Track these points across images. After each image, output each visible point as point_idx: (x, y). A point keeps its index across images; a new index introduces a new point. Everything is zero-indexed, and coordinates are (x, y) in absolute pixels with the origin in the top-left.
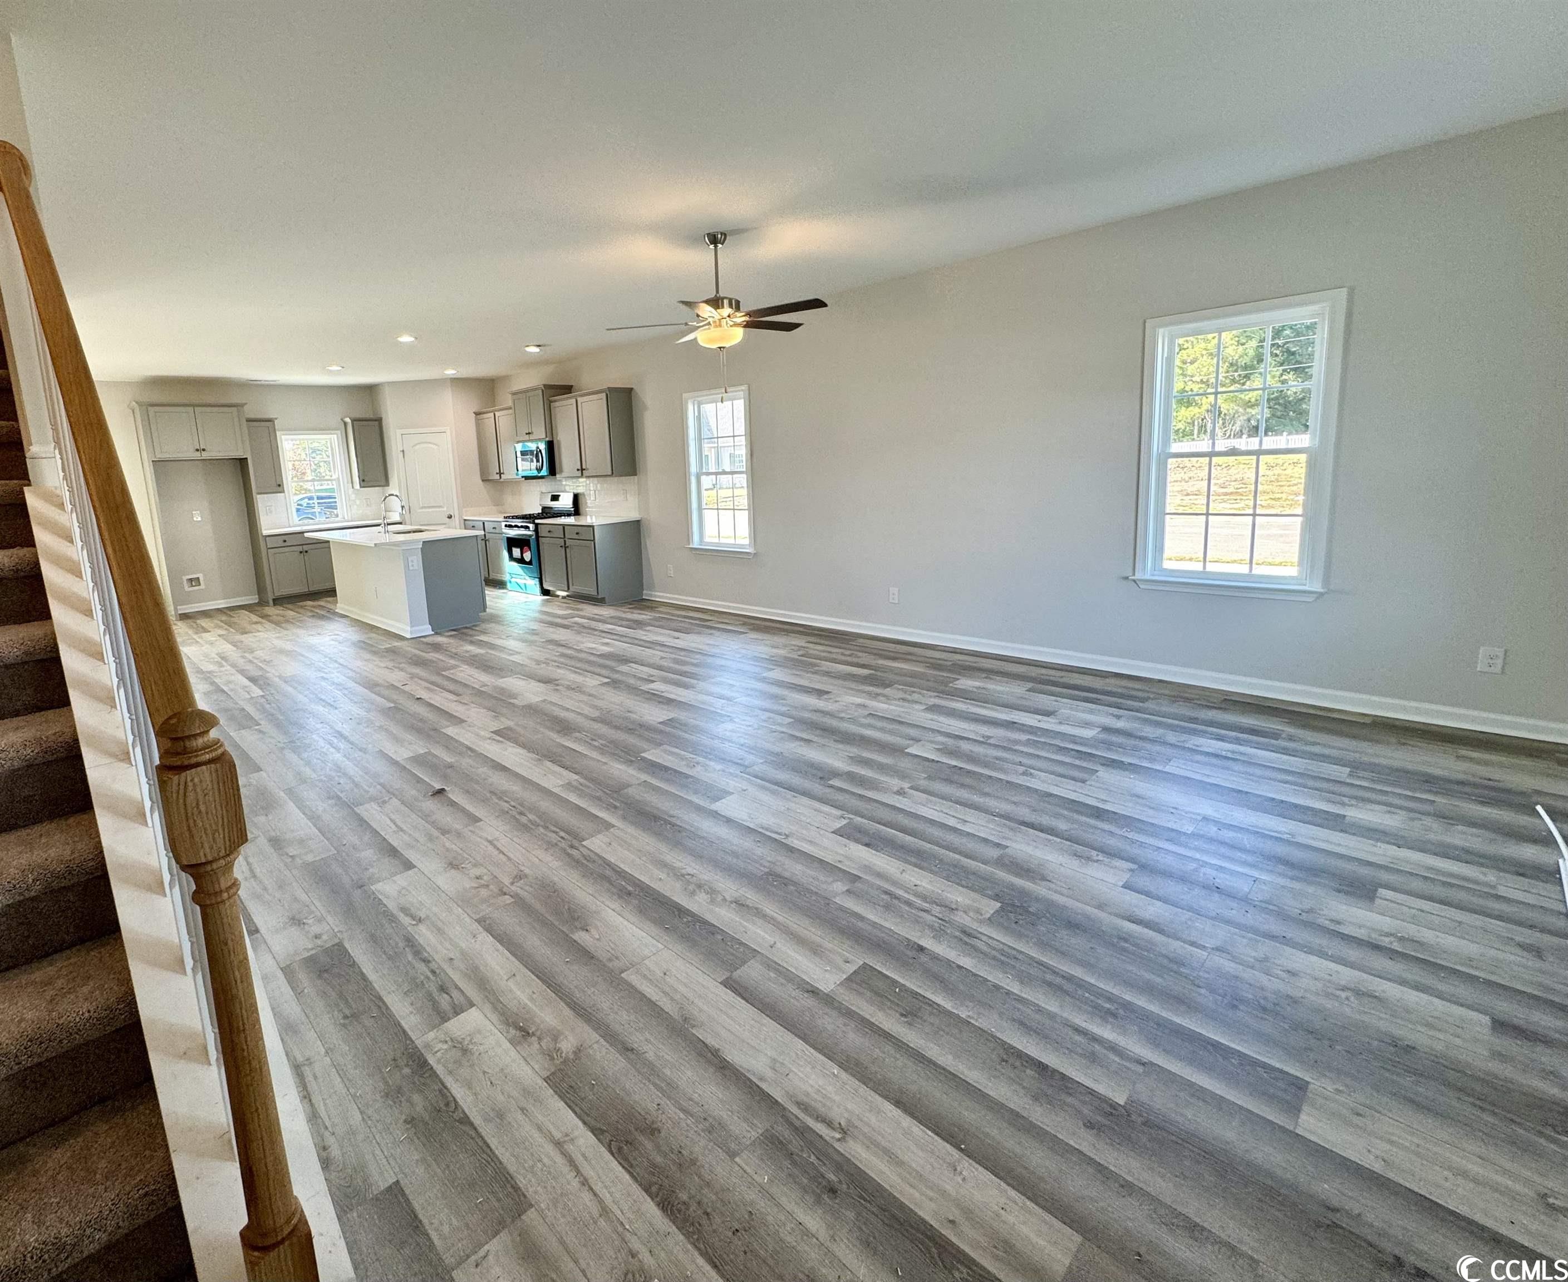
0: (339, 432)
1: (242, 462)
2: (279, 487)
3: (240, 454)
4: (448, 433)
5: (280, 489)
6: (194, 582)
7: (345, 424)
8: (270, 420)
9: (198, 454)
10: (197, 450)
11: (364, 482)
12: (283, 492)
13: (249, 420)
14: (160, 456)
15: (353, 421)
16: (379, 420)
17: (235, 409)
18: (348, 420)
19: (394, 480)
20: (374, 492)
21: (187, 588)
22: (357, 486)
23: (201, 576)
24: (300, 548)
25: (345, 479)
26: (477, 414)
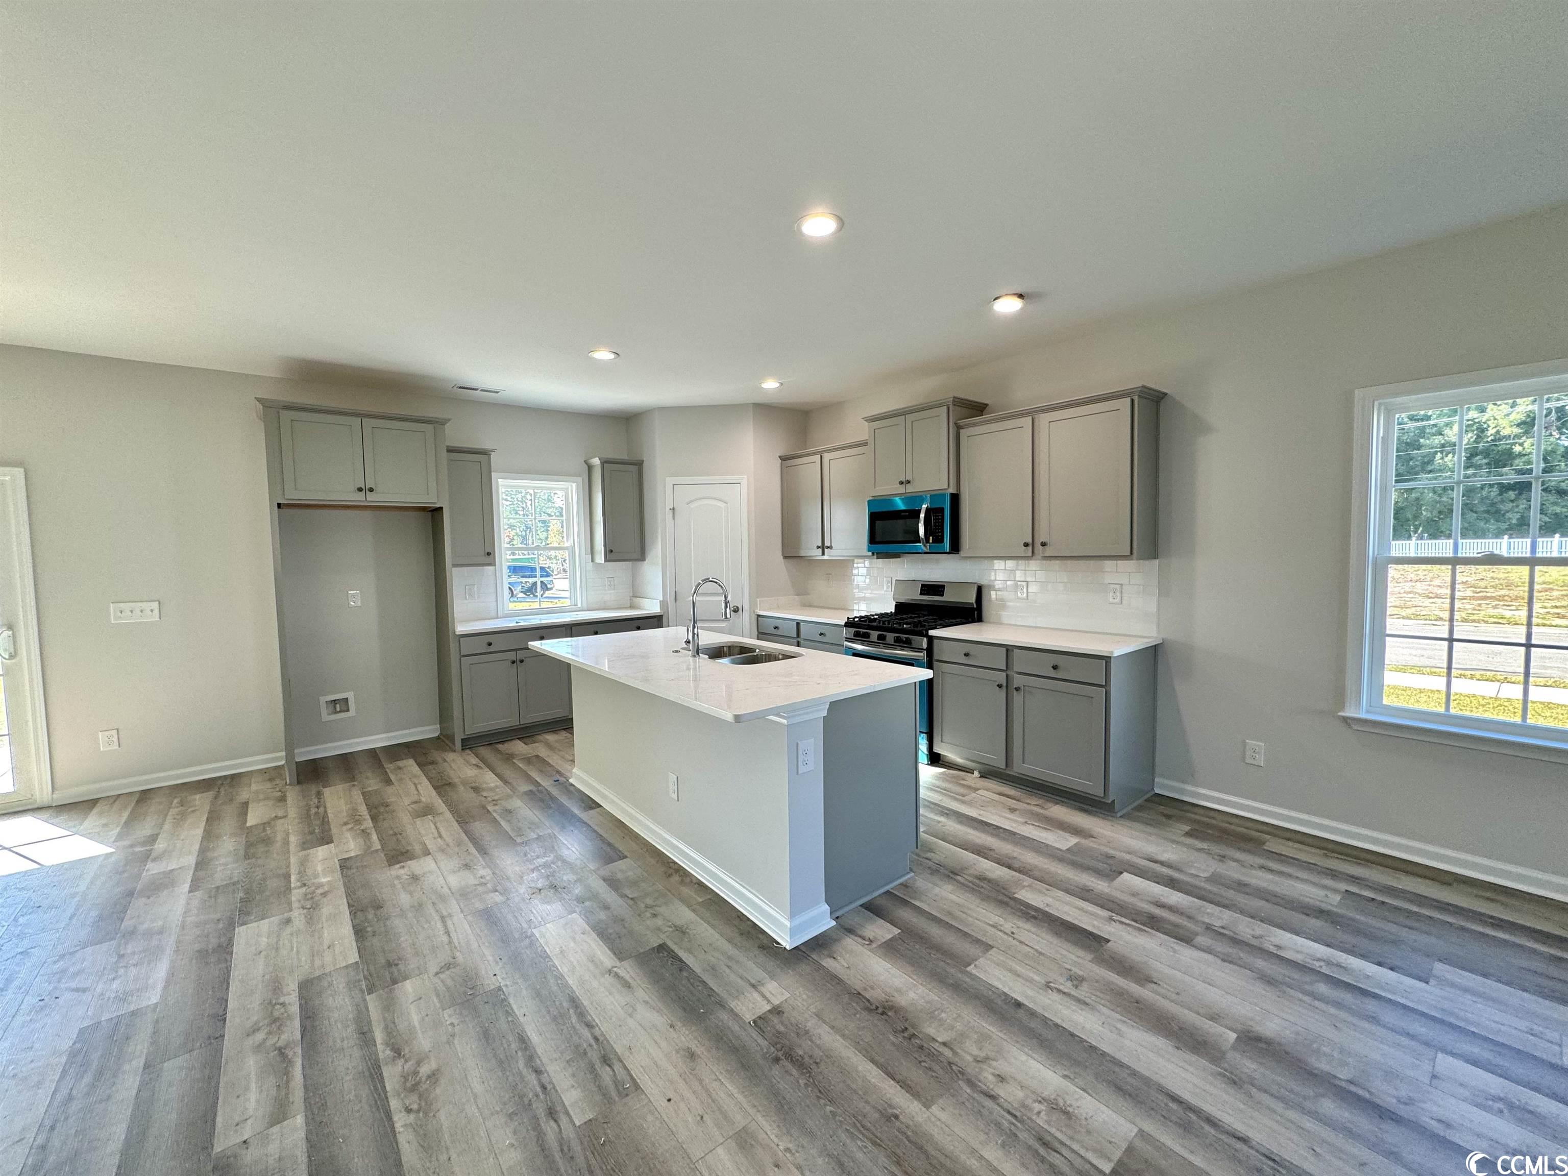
0: (580, 479)
1: (435, 513)
2: (489, 556)
3: (431, 500)
4: (744, 483)
5: (487, 560)
6: (339, 705)
7: (590, 468)
8: (485, 453)
9: (360, 497)
10: (360, 490)
11: (611, 554)
12: (493, 564)
13: (450, 450)
14: (293, 495)
15: (604, 462)
16: (639, 464)
17: (430, 427)
18: (596, 461)
19: (656, 552)
20: (620, 569)
21: (326, 716)
22: (600, 558)
23: (350, 695)
24: (512, 656)
25: (581, 550)
26: (783, 459)
